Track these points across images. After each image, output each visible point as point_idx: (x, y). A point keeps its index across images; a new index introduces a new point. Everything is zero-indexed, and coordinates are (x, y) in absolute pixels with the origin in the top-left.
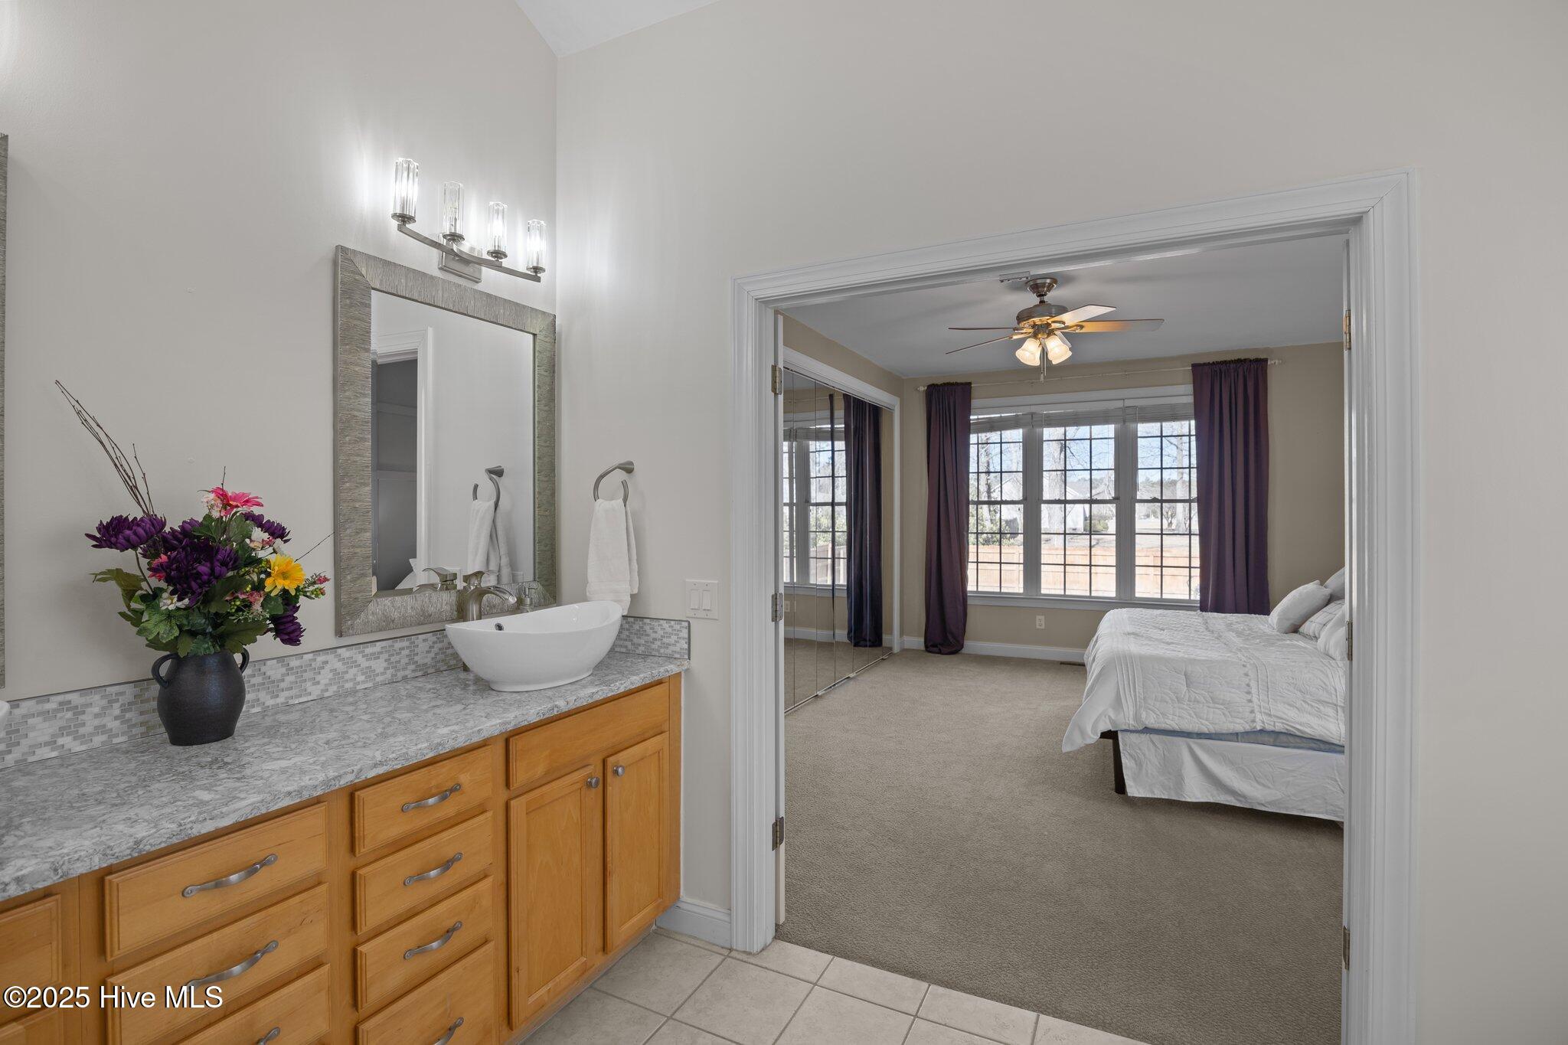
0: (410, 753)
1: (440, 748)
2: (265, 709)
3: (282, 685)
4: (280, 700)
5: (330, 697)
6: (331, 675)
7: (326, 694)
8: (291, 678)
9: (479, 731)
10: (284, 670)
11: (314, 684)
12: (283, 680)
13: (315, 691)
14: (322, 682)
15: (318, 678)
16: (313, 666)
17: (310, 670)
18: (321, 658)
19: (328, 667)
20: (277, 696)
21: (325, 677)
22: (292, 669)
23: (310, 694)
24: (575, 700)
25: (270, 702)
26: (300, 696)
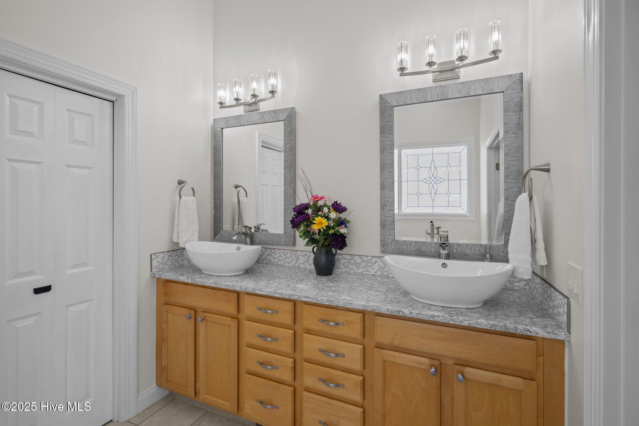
0: (318, 299)
1: (331, 302)
2: (355, 272)
3: (361, 266)
4: (360, 271)
5: (378, 276)
6: (378, 267)
7: (377, 274)
8: (363, 264)
9: (351, 304)
10: (361, 260)
11: (372, 269)
12: (361, 264)
13: (372, 272)
14: (375, 269)
15: (373, 267)
16: (372, 262)
17: (372, 263)
18: (374, 260)
19: (377, 263)
20: (359, 269)
21: (376, 267)
22: (364, 261)
23: (370, 272)
24: (418, 314)
25: (357, 271)
26: (367, 272)
